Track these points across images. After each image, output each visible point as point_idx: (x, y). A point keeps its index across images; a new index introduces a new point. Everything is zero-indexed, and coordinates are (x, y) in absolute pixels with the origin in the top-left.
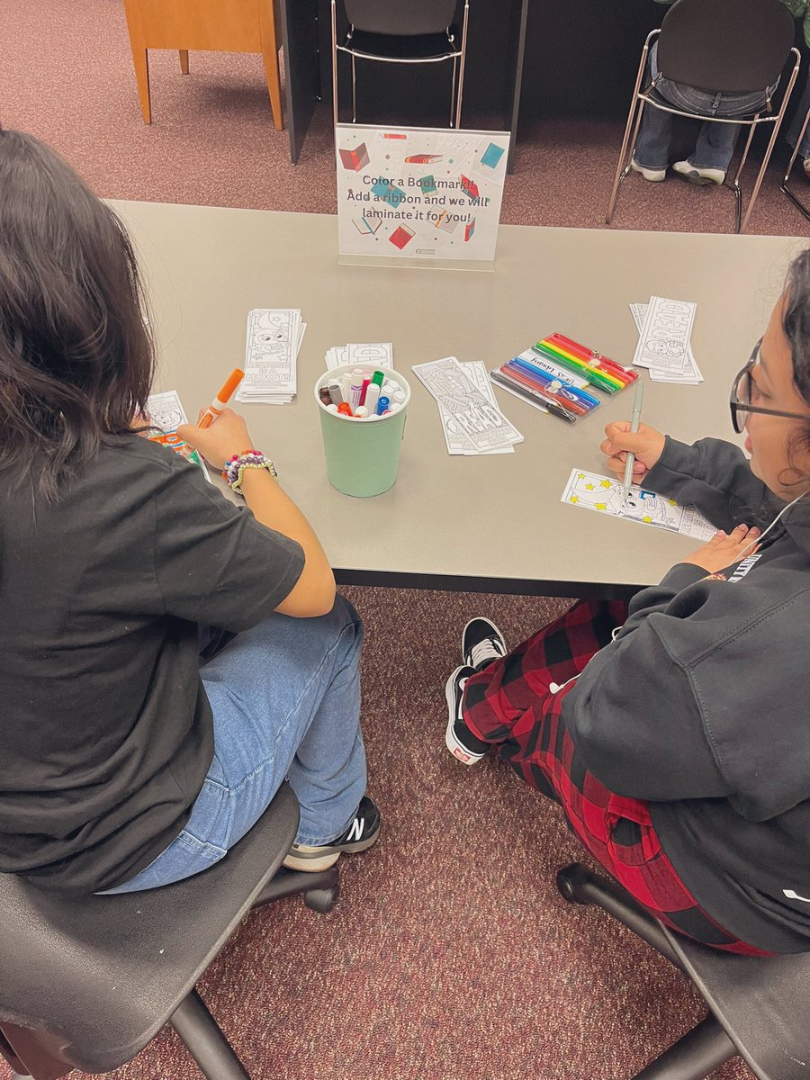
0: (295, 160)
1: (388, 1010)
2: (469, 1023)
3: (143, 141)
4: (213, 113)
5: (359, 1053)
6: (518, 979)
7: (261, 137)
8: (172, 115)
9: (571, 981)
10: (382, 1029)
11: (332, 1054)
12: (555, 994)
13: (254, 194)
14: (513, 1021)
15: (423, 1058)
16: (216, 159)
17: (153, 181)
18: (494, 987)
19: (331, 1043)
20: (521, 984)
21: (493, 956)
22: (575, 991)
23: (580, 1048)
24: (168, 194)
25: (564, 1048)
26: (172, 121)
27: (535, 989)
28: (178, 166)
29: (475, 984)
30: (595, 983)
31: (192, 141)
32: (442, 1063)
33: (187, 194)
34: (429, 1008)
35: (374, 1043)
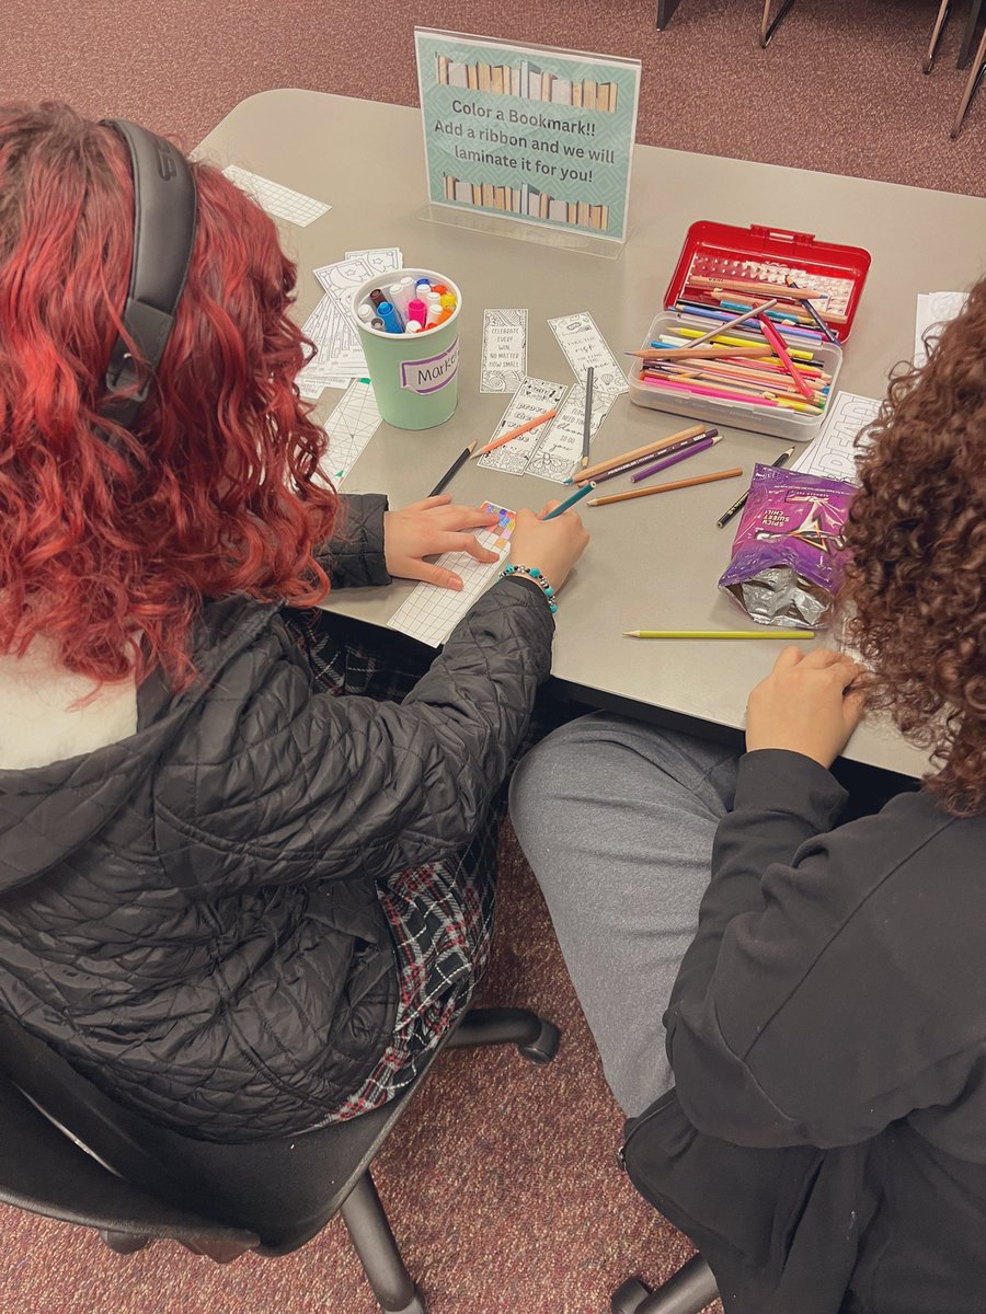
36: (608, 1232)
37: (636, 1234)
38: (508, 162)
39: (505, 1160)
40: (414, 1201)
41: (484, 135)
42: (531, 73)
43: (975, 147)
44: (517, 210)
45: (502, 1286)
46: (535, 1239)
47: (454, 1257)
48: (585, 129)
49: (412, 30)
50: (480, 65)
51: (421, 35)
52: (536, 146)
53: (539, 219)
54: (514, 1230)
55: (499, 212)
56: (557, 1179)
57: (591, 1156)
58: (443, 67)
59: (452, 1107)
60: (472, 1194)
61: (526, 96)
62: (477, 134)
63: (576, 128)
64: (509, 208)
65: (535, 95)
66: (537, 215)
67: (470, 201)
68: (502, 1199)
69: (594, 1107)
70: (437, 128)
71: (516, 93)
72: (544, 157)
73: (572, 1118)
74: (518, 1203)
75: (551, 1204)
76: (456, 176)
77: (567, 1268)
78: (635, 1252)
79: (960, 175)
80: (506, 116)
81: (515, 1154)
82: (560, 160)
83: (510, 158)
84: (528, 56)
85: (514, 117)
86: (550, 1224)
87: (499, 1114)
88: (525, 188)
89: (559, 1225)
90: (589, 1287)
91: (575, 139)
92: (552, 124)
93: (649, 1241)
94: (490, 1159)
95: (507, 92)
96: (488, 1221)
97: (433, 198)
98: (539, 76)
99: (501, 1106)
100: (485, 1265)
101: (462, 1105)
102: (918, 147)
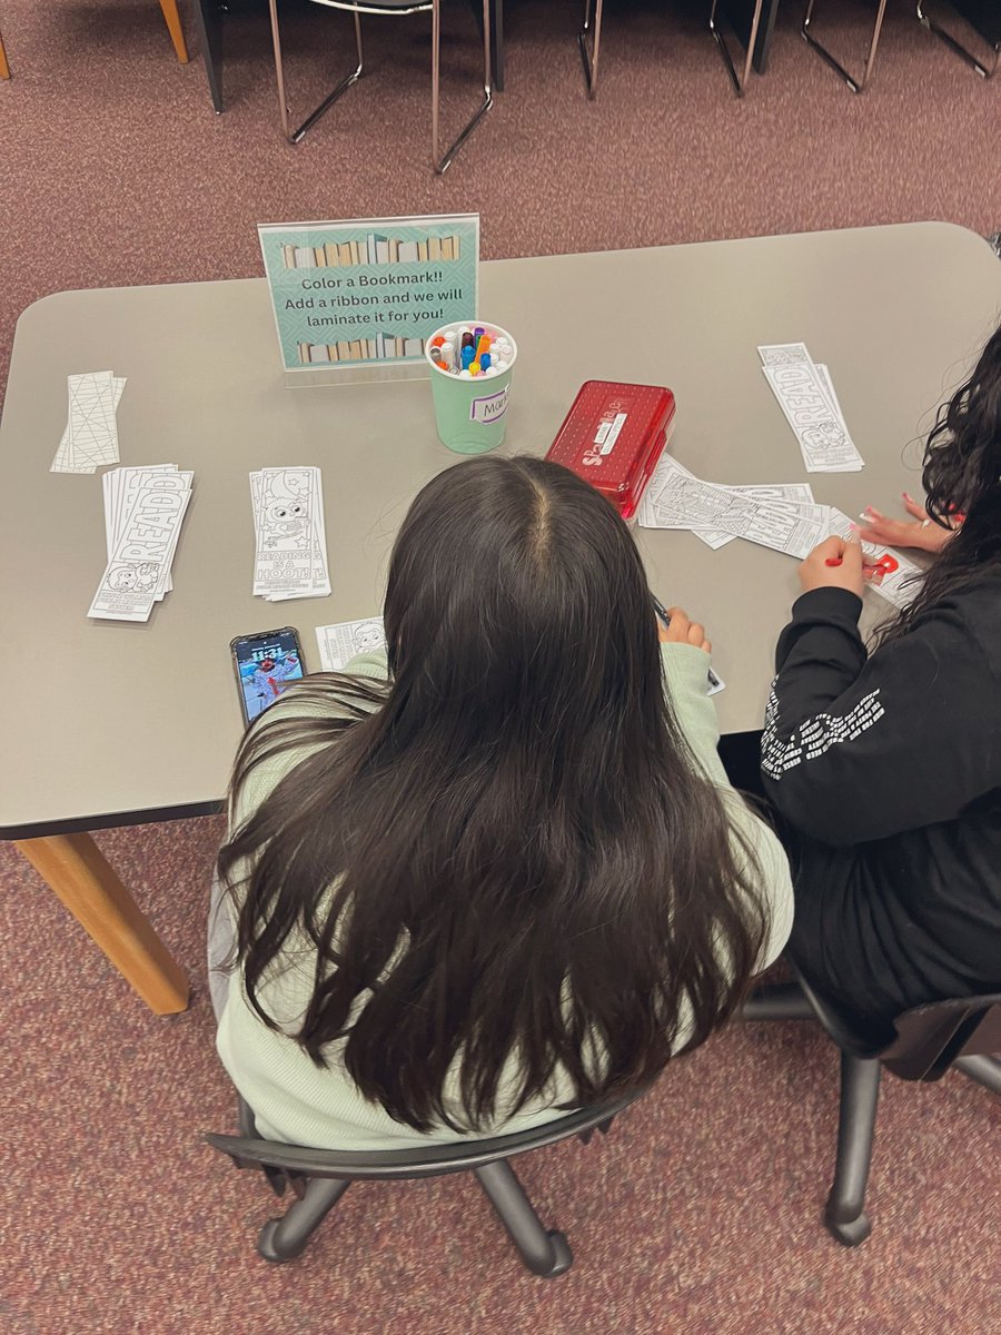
0: (220, 105)
1: (617, 1150)
2: (700, 1144)
3: (8, 105)
4: (89, 50)
5: (599, 1198)
6: (738, 1090)
7: (165, 76)
8: (34, 59)
9: (790, 1080)
10: (617, 1170)
11: (572, 1206)
12: (778, 1097)
13: (179, 165)
14: (744, 1132)
15: (664, 1189)
16: (113, 118)
17: (39, 165)
18: (717, 1104)
19: (568, 1195)
20: (742, 1095)
21: (707, 1074)
22: (796, 1090)
23: (813, 1145)
24: (66, 181)
25: (799, 1148)
26: (38, 71)
27: (757, 1096)
28: (67, 137)
29: (697, 1104)
30: (814, 1078)
31: (74, 97)
32: (683, 1191)
33: (91, 178)
34: (657, 1139)
35: (611, 1187)
36: (788, 1161)
37: (808, 1150)
38: (361, 319)
39: (685, 1155)
40: (636, 1230)
41: (336, 303)
42: (378, 243)
43: (550, 161)
44: (373, 356)
45: (740, 1253)
46: (741, 1201)
47: (692, 1253)
48: (433, 278)
49: (256, 228)
50: (327, 245)
51: (265, 231)
52: (388, 300)
53: (396, 358)
54: (723, 1204)
55: (357, 362)
56: (729, 1145)
57: (743, 1112)
58: (289, 254)
59: (618, 1138)
60: (675, 1197)
61: (374, 262)
62: (328, 303)
63: (424, 279)
64: (365, 356)
65: (383, 259)
66: (393, 356)
67: (327, 359)
68: (700, 1186)
69: (722, 1073)
70: (287, 306)
71: (364, 261)
72: (397, 307)
73: (712, 1091)
74: (713, 1181)
75: (737, 1166)
76: (309, 342)
77: (776, 1208)
78: (815, 1164)
79: (554, 191)
80: (357, 282)
81: (688, 1145)
82: (412, 307)
83: (363, 315)
84: (373, 229)
85: (363, 281)
86: (744, 1182)
87: (657, 1122)
88: (380, 337)
89: (752, 1177)
90: (799, 1211)
91: (424, 287)
92: (401, 280)
93: (820, 1150)
94: (672, 1161)
95: (355, 262)
96: (701, 1210)
97: (288, 366)
98: (386, 244)
99: (656, 1115)
100: (717, 1244)
101: (625, 1132)
102: (507, 174)
